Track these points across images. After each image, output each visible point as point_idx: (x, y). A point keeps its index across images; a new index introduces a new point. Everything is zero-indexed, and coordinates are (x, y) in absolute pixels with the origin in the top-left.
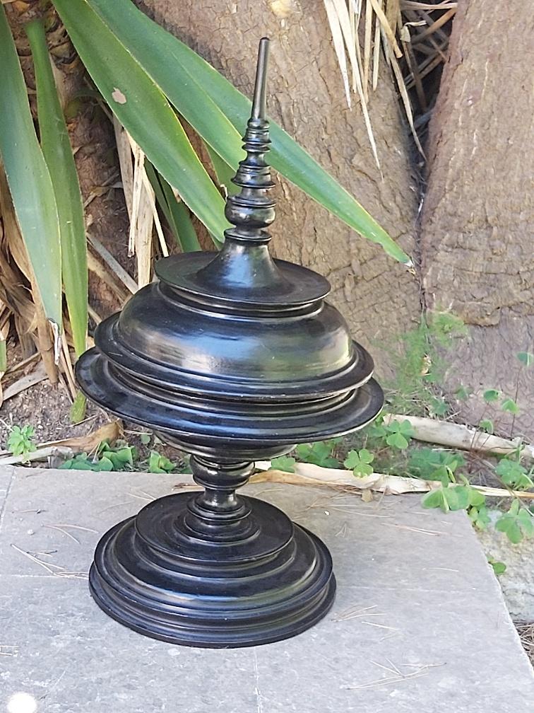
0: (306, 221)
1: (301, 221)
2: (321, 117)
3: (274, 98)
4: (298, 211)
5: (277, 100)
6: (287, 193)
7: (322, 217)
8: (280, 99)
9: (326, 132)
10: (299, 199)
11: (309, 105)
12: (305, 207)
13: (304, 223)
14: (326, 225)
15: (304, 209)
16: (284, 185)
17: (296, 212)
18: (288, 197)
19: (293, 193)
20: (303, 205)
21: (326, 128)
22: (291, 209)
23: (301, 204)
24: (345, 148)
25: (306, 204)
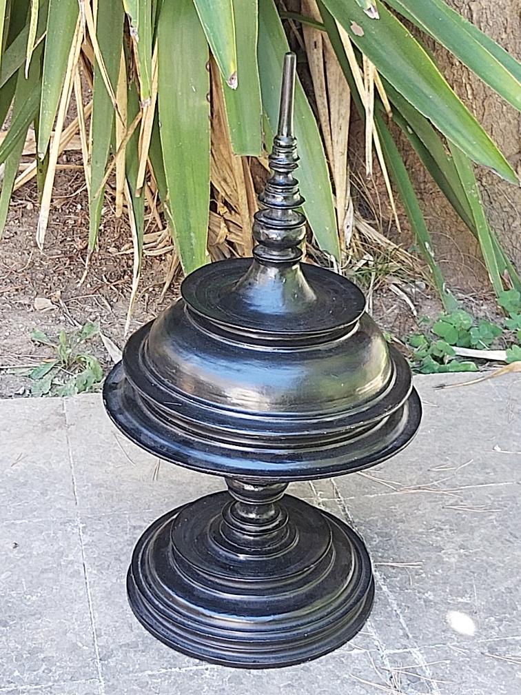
0: (485, 117)
1: (480, 117)
2: (503, 19)
3: (467, 7)
4: (478, 109)
5: (470, 8)
6: (470, 92)
7: (497, 111)
8: (472, 7)
9: (505, 32)
10: (480, 98)
11: (495, 9)
12: (485, 104)
13: (483, 119)
14: (500, 118)
15: (483, 106)
16: (468, 86)
17: (476, 110)
18: (470, 97)
19: (475, 92)
20: (483, 102)
21: (506, 28)
22: (472, 107)
23: (481, 102)
24: (518, 44)
25: (486, 101)
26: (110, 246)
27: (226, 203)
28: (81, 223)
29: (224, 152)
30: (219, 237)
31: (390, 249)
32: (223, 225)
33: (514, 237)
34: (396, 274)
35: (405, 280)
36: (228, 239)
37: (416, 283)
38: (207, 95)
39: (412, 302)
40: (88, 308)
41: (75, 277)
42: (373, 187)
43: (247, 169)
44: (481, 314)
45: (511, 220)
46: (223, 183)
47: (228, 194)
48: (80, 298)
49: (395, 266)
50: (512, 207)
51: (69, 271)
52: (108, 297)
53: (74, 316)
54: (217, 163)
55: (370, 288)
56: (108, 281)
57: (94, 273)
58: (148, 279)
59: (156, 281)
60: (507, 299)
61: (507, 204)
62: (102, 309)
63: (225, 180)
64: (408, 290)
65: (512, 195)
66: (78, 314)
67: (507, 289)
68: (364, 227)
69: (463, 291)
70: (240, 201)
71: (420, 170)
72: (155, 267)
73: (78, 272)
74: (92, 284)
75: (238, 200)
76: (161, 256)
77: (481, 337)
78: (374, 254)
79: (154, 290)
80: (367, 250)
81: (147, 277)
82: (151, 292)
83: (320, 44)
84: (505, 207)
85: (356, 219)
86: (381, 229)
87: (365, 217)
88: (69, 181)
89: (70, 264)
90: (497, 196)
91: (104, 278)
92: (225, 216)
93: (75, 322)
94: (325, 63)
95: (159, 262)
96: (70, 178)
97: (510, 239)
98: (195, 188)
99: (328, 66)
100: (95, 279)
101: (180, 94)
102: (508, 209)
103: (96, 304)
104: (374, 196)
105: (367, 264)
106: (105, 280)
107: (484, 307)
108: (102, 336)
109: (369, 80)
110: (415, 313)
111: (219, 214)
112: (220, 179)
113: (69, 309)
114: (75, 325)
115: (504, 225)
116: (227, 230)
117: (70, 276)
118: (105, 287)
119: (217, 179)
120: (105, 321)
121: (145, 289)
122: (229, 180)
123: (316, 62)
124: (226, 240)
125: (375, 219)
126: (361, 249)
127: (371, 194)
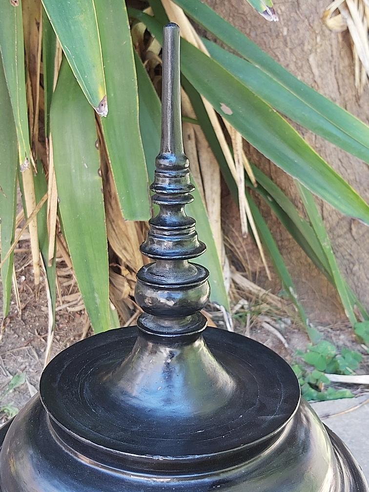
26: (44, 306)
27: (128, 267)
28: (23, 290)
29: (122, 226)
30: (123, 294)
31: (261, 294)
32: (126, 284)
33: (355, 279)
34: (267, 313)
35: (274, 318)
36: (131, 294)
37: (283, 320)
38: (99, 170)
39: (283, 335)
40: (20, 359)
41: (13, 333)
42: (242, 246)
43: (141, 238)
44: (341, 343)
45: (351, 265)
46: (123, 251)
47: (129, 259)
48: (15, 351)
49: (265, 307)
50: (351, 255)
51: (9, 328)
52: (37, 348)
53: (8, 367)
54: (118, 236)
55: (247, 327)
56: (39, 334)
57: (29, 328)
58: (71, 330)
59: (76, 332)
60: (362, 329)
61: (346, 253)
62: (31, 359)
63: (125, 249)
64: (277, 326)
65: (350, 246)
66: (11, 365)
67: (359, 321)
68: (239, 278)
69: (321, 324)
70: (137, 263)
71: (276, 231)
72: (76, 320)
73: (17, 329)
74: (26, 337)
75: (136, 263)
76: (81, 311)
77: (347, 364)
78: (247, 299)
79: (74, 339)
80: (241, 295)
81: (70, 328)
82: (72, 341)
83: (193, 137)
84: (345, 255)
85: (232, 272)
86: (251, 278)
87: (237, 270)
88: (19, 261)
89: (10, 323)
90: (338, 248)
91: (36, 332)
92: (127, 277)
93: (8, 372)
94: (198, 152)
95: (79, 316)
96: (19, 258)
97: (353, 281)
98: (94, 254)
99: (200, 154)
100: (29, 333)
101: (74, 171)
102: (348, 257)
103: (27, 355)
104: (243, 254)
105: (242, 308)
106: (37, 334)
107: (342, 337)
108: (29, 384)
109: (238, 155)
110: (286, 345)
111: (123, 276)
112: (121, 248)
113: (4, 361)
114: (7, 376)
115: (346, 270)
116: (129, 288)
117: (9, 333)
118: (36, 340)
119: (119, 249)
120: (33, 369)
121: (67, 339)
122: (128, 248)
123: (191, 151)
124: (129, 295)
125: (245, 271)
126: (237, 295)
127: (241, 252)
